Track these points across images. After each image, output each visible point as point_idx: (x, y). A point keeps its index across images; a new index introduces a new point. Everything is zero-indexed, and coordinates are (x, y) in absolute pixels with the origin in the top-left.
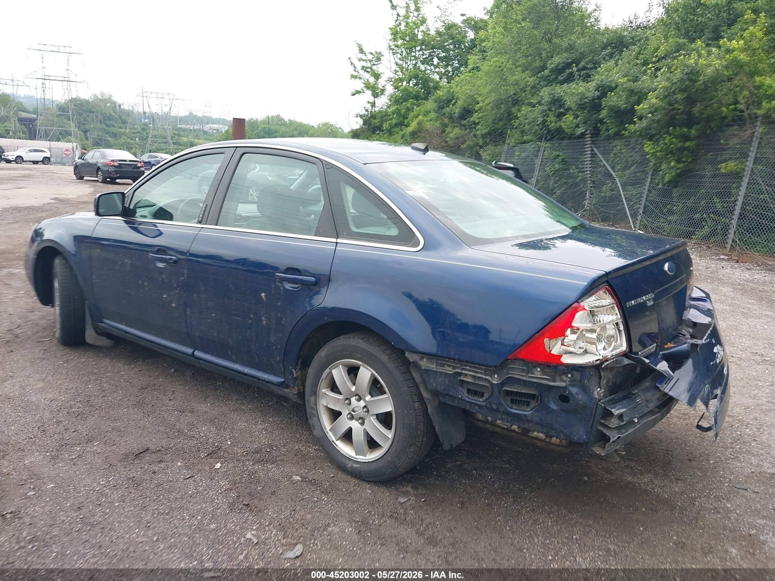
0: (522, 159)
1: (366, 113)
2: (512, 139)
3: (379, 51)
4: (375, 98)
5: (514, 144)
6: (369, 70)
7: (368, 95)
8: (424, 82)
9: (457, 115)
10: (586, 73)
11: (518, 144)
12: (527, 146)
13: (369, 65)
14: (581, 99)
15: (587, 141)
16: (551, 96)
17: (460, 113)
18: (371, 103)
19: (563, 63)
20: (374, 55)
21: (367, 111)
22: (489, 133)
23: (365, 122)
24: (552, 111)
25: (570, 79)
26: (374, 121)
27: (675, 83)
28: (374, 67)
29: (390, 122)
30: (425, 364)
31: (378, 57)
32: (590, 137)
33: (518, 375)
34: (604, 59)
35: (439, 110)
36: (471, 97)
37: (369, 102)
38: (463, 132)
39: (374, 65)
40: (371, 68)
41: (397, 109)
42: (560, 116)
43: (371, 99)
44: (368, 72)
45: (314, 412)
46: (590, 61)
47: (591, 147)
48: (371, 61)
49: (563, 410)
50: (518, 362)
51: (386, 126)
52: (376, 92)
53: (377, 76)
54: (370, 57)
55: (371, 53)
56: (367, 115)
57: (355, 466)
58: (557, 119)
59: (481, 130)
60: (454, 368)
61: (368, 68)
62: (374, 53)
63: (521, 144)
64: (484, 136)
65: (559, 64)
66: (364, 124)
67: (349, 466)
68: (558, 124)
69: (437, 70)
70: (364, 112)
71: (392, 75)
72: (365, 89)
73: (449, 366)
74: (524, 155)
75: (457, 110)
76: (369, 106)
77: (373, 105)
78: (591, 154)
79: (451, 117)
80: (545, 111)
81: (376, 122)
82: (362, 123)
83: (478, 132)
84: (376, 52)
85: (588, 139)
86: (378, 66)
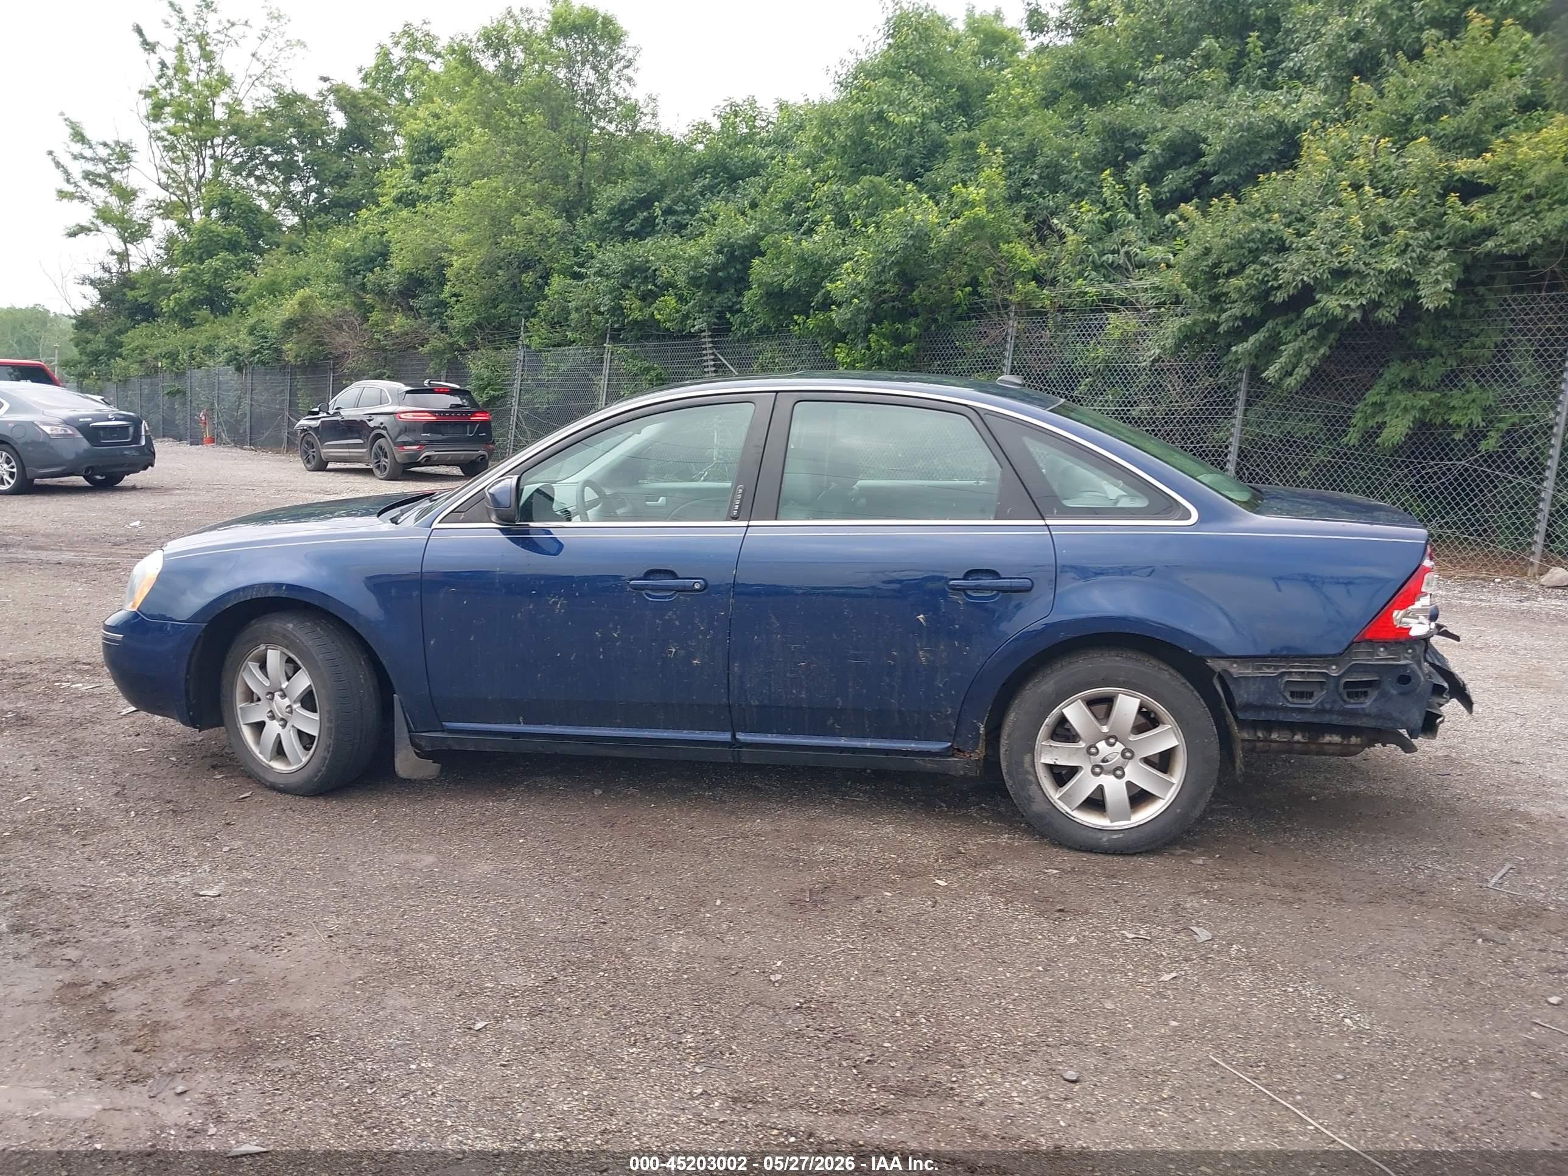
0: (560, 375)
1: (106, 276)
2: (535, 335)
3: (123, 140)
4: (125, 242)
5: (539, 347)
6: (103, 181)
7: (109, 238)
8: (244, 212)
9: (393, 287)
10: (676, 221)
11: (548, 346)
12: (570, 350)
13: (101, 169)
14: (695, 268)
15: (705, 343)
16: (628, 261)
17: (400, 283)
18: (118, 254)
19: (632, 199)
20: (113, 150)
21: (107, 270)
22: (479, 325)
23: (105, 297)
24: (630, 288)
25: (647, 229)
26: (130, 294)
27: (894, 252)
28: (116, 176)
29: (177, 295)
30: (1235, 669)
31: (123, 154)
32: (710, 336)
33: (1362, 659)
34: (703, 195)
35: (347, 277)
36: (428, 252)
37: (113, 253)
38: (416, 324)
39: (115, 170)
40: (107, 177)
41: (192, 271)
42: (647, 298)
43: (119, 246)
44: (101, 185)
45: (1031, 778)
46: (681, 198)
47: (713, 354)
48: (105, 162)
49: (1401, 694)
50: (1363, 644)
51: (166, 304)
52: (133, 233)
53: (127, 195)
54: (103, 152)
55: (105, 145)
56: (109, 282)
57: (1115, 837)
58: (643, 304)
59: (460, 318)
60: (1277, 668)
61: (99, 176)
62: (110, 142)
63: (554, 346)
64: (467, 331)
65: (624, 200)
66: (102, 301)
67: (1105, 839)
68: (647, 312)
69: (263, 188)
70: (100, 274)
71: (162, 195)
72: (99, 222)
73: (1269, 667)
74: (563, 367)
75: (392, 277)
76: (112, 262)
77: (123, 257)
78: (714, 366)
79: (381, 292)
80: (615, 290)
81: (140, 295)
82: (99, 297)
83: (455, 323)
84: (117, 143)
85: (707, 341)
86: (125, 173)
